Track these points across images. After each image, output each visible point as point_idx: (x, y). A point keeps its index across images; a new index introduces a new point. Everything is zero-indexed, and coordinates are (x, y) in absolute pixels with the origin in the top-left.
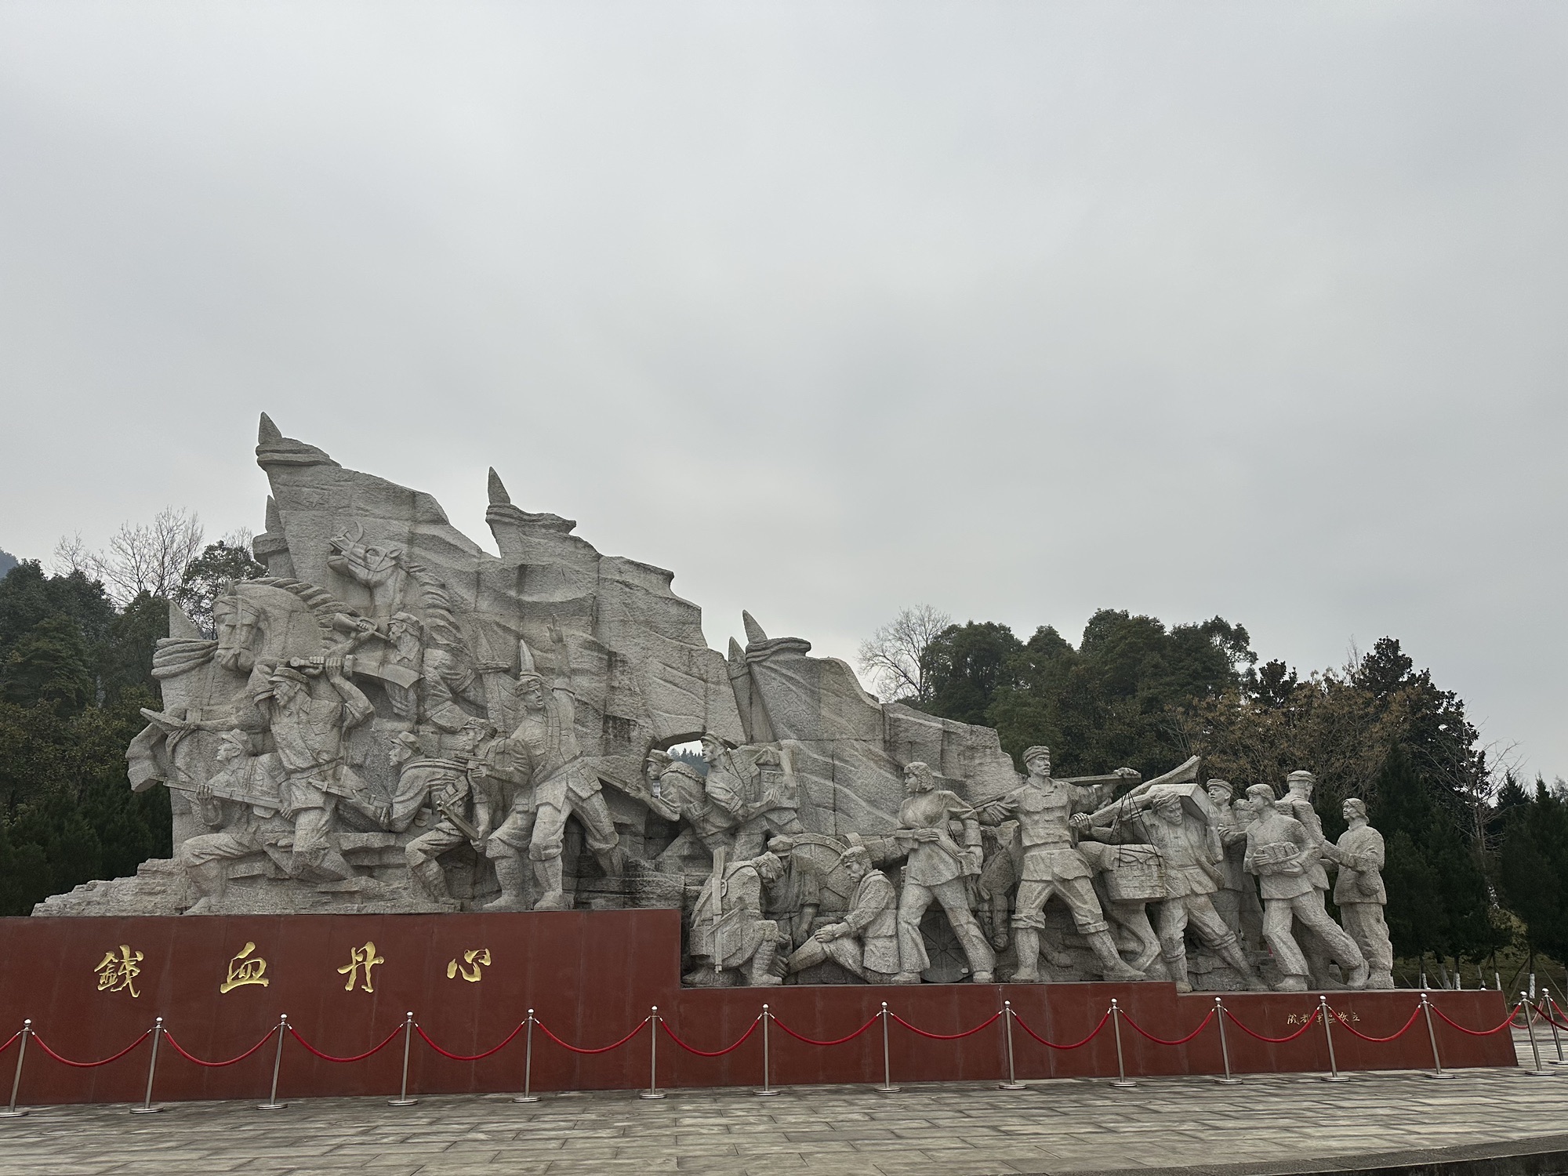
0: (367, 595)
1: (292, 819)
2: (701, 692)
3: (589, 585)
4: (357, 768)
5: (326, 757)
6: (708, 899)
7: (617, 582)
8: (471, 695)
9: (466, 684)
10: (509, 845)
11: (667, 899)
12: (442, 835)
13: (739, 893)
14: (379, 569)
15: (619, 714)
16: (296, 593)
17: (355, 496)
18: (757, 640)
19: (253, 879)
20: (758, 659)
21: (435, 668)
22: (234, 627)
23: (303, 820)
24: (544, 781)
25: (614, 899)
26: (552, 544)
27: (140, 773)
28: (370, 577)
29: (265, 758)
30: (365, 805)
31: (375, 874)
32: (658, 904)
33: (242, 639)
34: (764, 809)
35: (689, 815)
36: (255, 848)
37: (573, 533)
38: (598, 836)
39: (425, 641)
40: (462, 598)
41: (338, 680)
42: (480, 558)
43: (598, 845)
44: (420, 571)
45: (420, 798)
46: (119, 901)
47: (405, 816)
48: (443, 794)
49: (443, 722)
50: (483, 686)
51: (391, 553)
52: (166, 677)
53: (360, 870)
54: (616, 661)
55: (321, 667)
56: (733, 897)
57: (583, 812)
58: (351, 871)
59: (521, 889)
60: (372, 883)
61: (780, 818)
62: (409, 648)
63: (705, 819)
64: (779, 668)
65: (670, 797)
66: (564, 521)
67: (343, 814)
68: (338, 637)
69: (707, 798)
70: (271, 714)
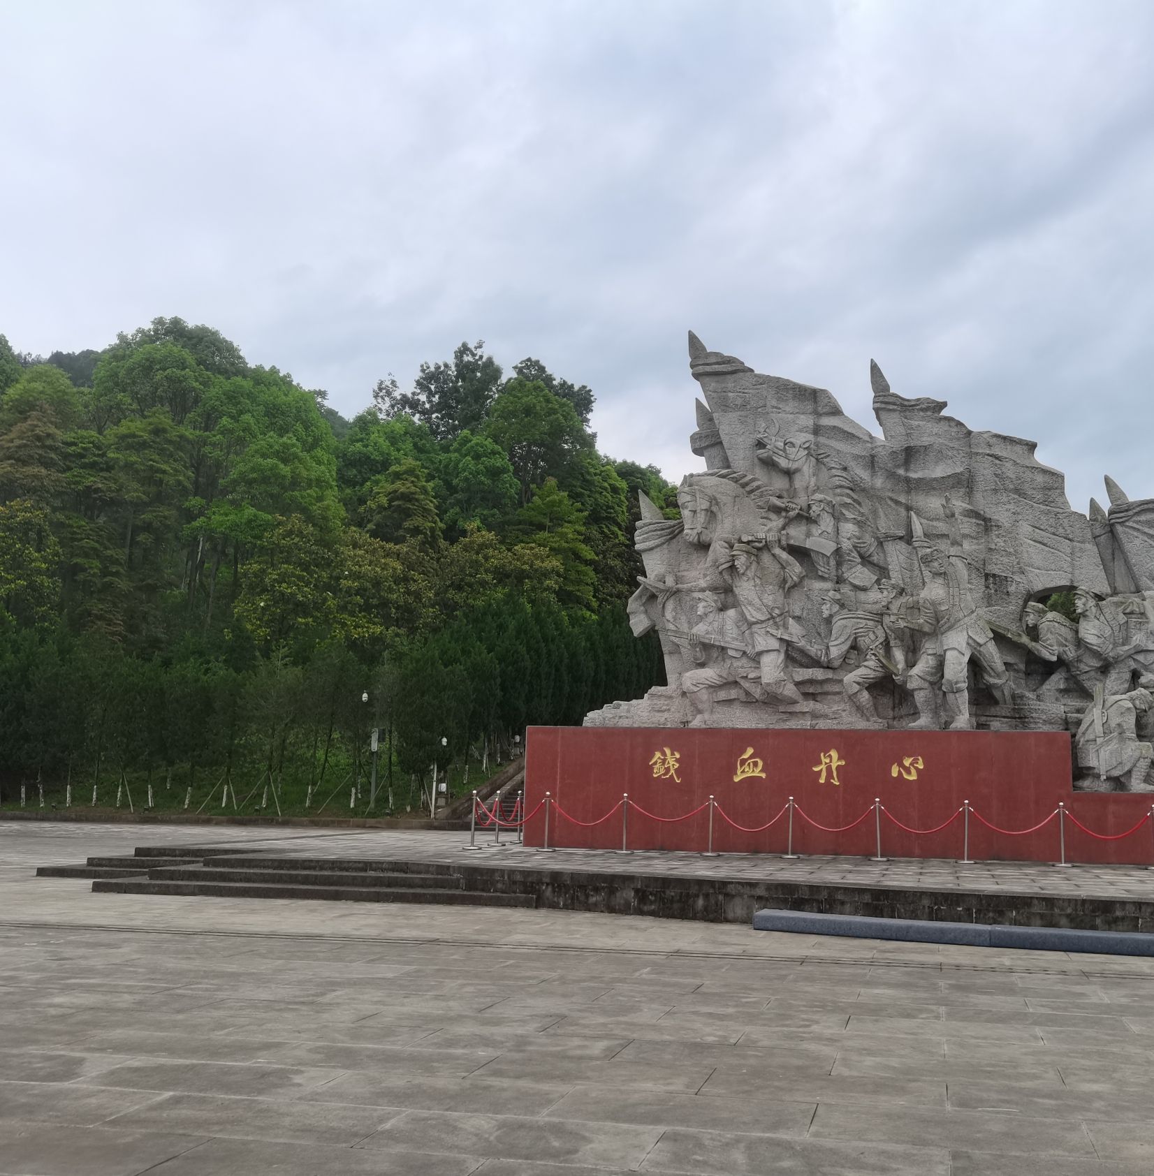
0: (787, 480)
1: (756, 658)
2: (1068, 551)
3: (963, 459)
4: (798, 619)
5: (777, 611)
6: (1090, 725)
7: (988, 455)
8: (875, 559)
9: (871, 550)
10: (924, 680)
11: (1051, 723)
12: (869, 671)
13: (1118, 720)
14: (796, 458)
15: (997, 572)
16: (736, 482)
17: (769, 397)
18: (1119, 502)
19: (729, 702)
20: (1121, 520)
21: (849, 539)
22: (695, 512)
23: (766, 660)
24: (948, 630)
25: (1007, 723)
26: (929, 425)
27: (639, 625)
28: (790, 466)
29: (731, 613)
30: (808, 647)
31: (818, 699)
32: (1044, 727)
33: (702, 521)
34: (1133, 651)
35: (1065, 656)
36: (731, 679)
37: (944, 413)
38: (993, 674)
39: (838, 518)
40: (861, 478)
41: (777, 551)
42: (871, 443)
43: (992, 681)
44: (826, 457)
45: (849, 643)
46: (639, 716)
47: (839, 657)
48: (867, 640)
49: (857, 582)
50: (884, 552)
51: (804, 444)
52: (645, 551)
53: (808, 696)
54: (991, 526)
55: (764, 541)
56: (1113, 723)
57: (980, 655)
58: (801, 696)
59: (935, 712)
60: (818, 706)
61: (1146, 659)
62: (827, 523)
63: (1079, 660)
64: (1141, 528)
65: (1048, 642)
66: (938, 403)
67: (794, 656)
68: (773, 516)
69: (1079, 643)
70: (732, 579)
